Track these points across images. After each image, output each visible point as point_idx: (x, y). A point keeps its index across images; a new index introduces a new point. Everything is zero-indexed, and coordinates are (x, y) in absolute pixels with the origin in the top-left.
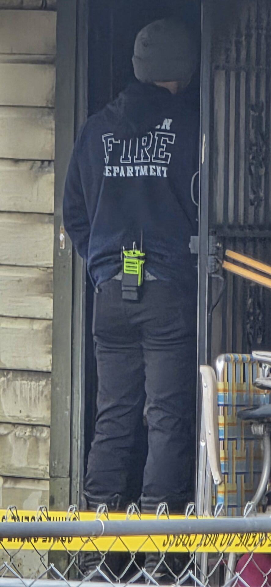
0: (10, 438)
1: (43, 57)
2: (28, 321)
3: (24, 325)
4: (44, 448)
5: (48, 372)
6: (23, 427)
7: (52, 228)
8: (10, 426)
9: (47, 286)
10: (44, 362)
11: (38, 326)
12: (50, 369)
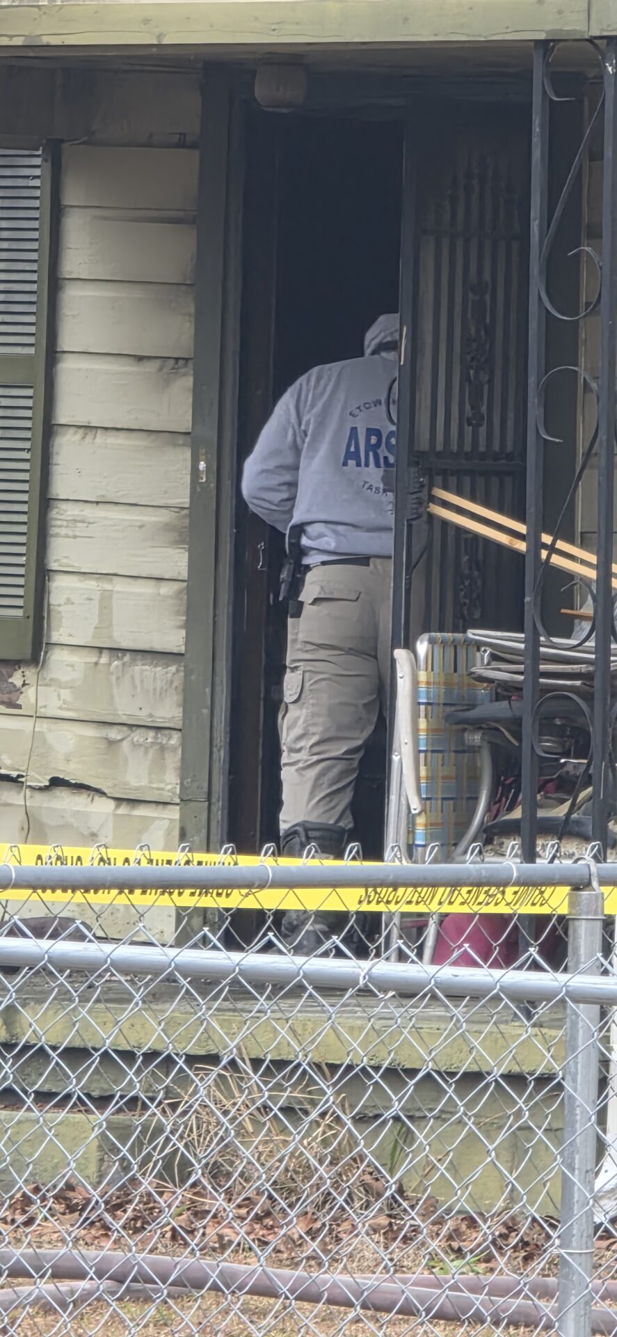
0: (125, 744)
2: (152, 582)
3: (147, 588)
4: (173, 761)
5: (182, 655)
6: (143, 730)
7: (188, 454)
8: (125, 728)
9: (180, 534)
10: (175, 640)
11: (166, 589)
12: (182, 649)
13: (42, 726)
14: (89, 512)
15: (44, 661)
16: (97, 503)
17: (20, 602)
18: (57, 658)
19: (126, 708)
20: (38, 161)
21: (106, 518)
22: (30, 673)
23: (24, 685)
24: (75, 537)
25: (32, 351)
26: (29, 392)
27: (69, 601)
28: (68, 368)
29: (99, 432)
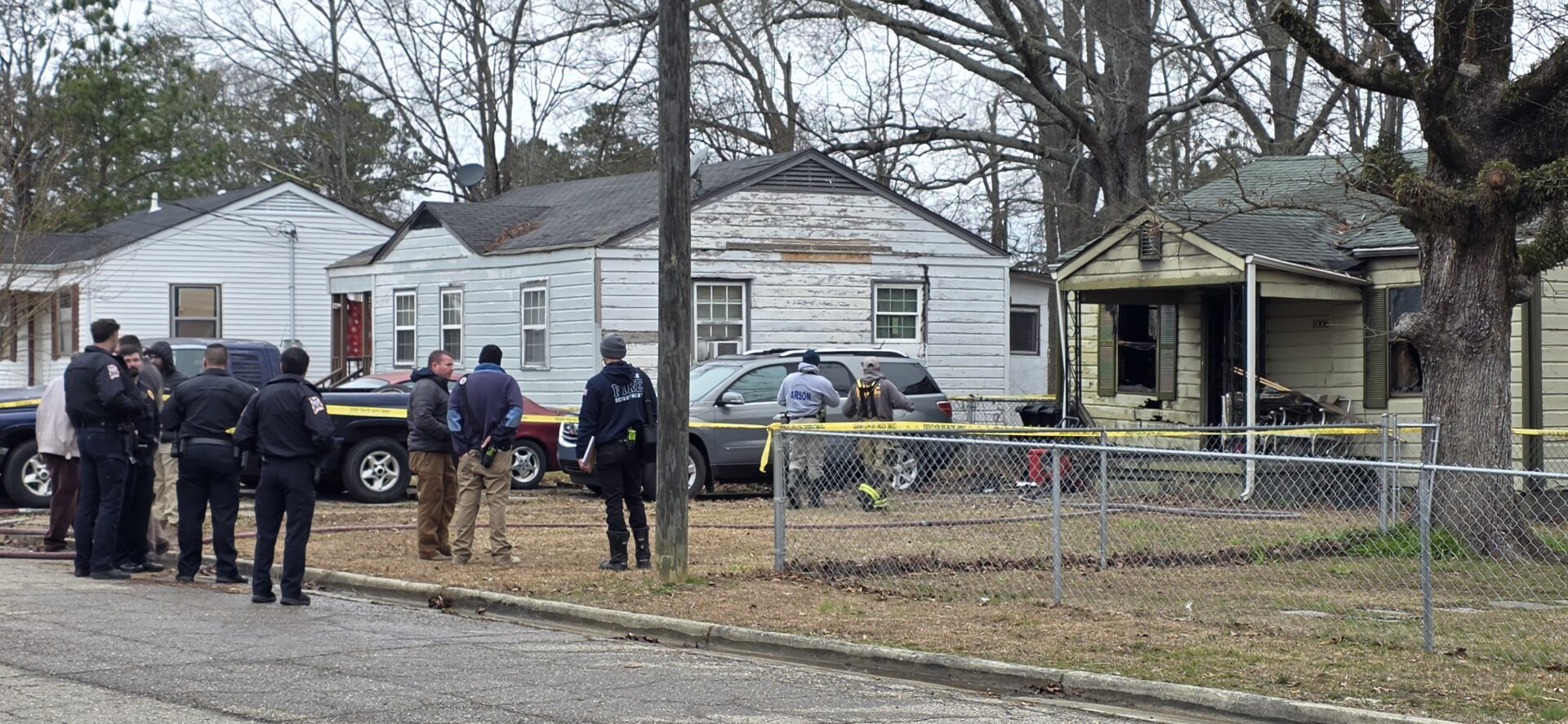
1: (1199, 317)
3: (1194, 386)
4: (1201, 419)
5: (1200, 398)
6: (1194, 412)
7: (1200, 361)
8: (1191, 412)
9: (1200, 376)
10: (1198, 396)
11: (1198, 386)
13: (1176, 412)
14: (1184, 372)
15: (1177, 400)
17: (1173, 389)
19: (1191, 408)
20: (1174, 307)
21: (1187, 373)
23: (1174, 404)
24: (1181, 377)
25: (1174, 342)
26: (1173, 351)
27: (1181, 389)
28: (1180, 346)
29: (1186, 357)
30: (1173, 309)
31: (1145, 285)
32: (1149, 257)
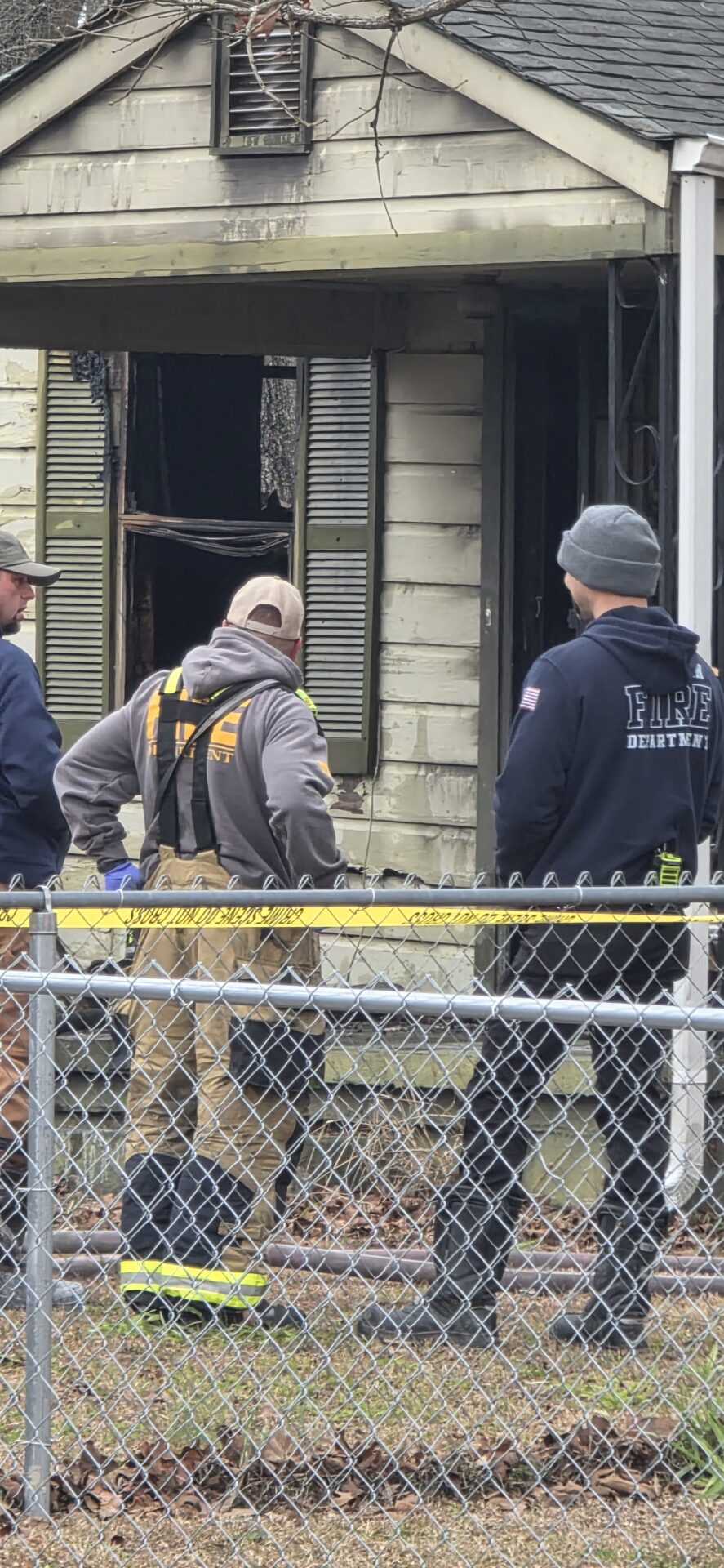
0: (439, 839)
1: (472, 408)
2: (456, 708)
3: (451, 713)
4: (471, 853)
5: (476, 767)
6: (450, 829)
7: (478, 602)
8: (437, 828)
9: (475, 669)
10: (470, 755)
11: (466, 714)
12: (476, 763)
13: (376, 828)
14: (411, 652)
15: (378, 776)
16: (416, 644)
17: (359, 727)
18: (389, 771)
19: (439, 810)
20: (368, 367)
21: (421, 657)
22: (369, 784)
23: (365, 794)
24: (399, 673)
25: (365, 522)
26: (364, 555)
27: (396, 726)
28: (394, 535)
29: (416, 587)
30: (365, 371)
31: (239, 265)
32: (261, 143)
